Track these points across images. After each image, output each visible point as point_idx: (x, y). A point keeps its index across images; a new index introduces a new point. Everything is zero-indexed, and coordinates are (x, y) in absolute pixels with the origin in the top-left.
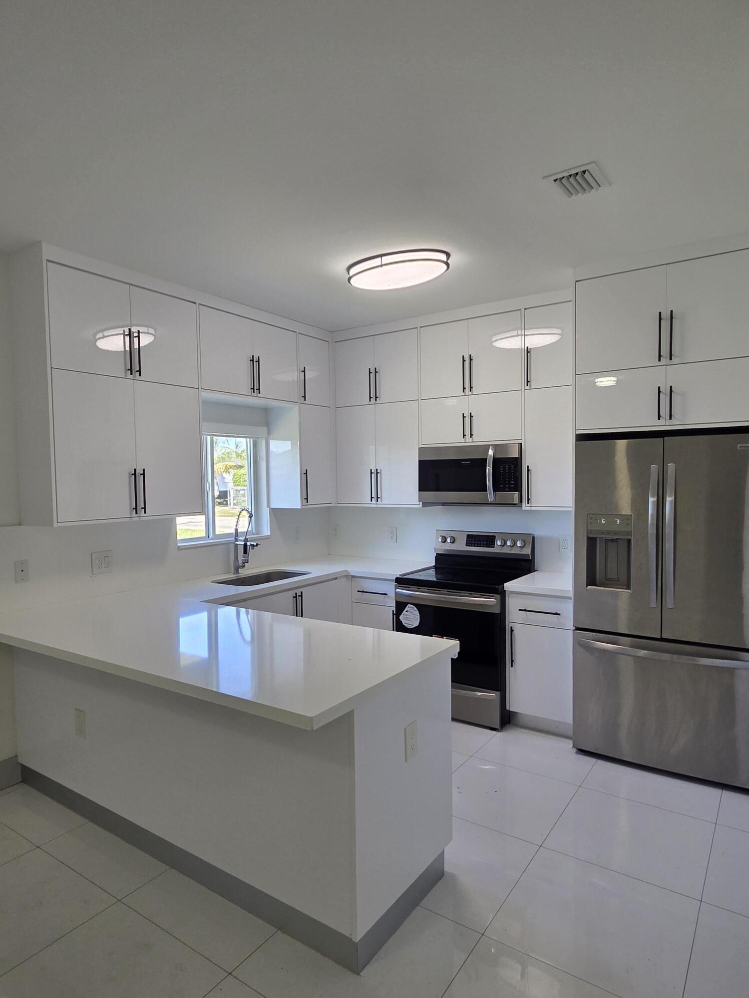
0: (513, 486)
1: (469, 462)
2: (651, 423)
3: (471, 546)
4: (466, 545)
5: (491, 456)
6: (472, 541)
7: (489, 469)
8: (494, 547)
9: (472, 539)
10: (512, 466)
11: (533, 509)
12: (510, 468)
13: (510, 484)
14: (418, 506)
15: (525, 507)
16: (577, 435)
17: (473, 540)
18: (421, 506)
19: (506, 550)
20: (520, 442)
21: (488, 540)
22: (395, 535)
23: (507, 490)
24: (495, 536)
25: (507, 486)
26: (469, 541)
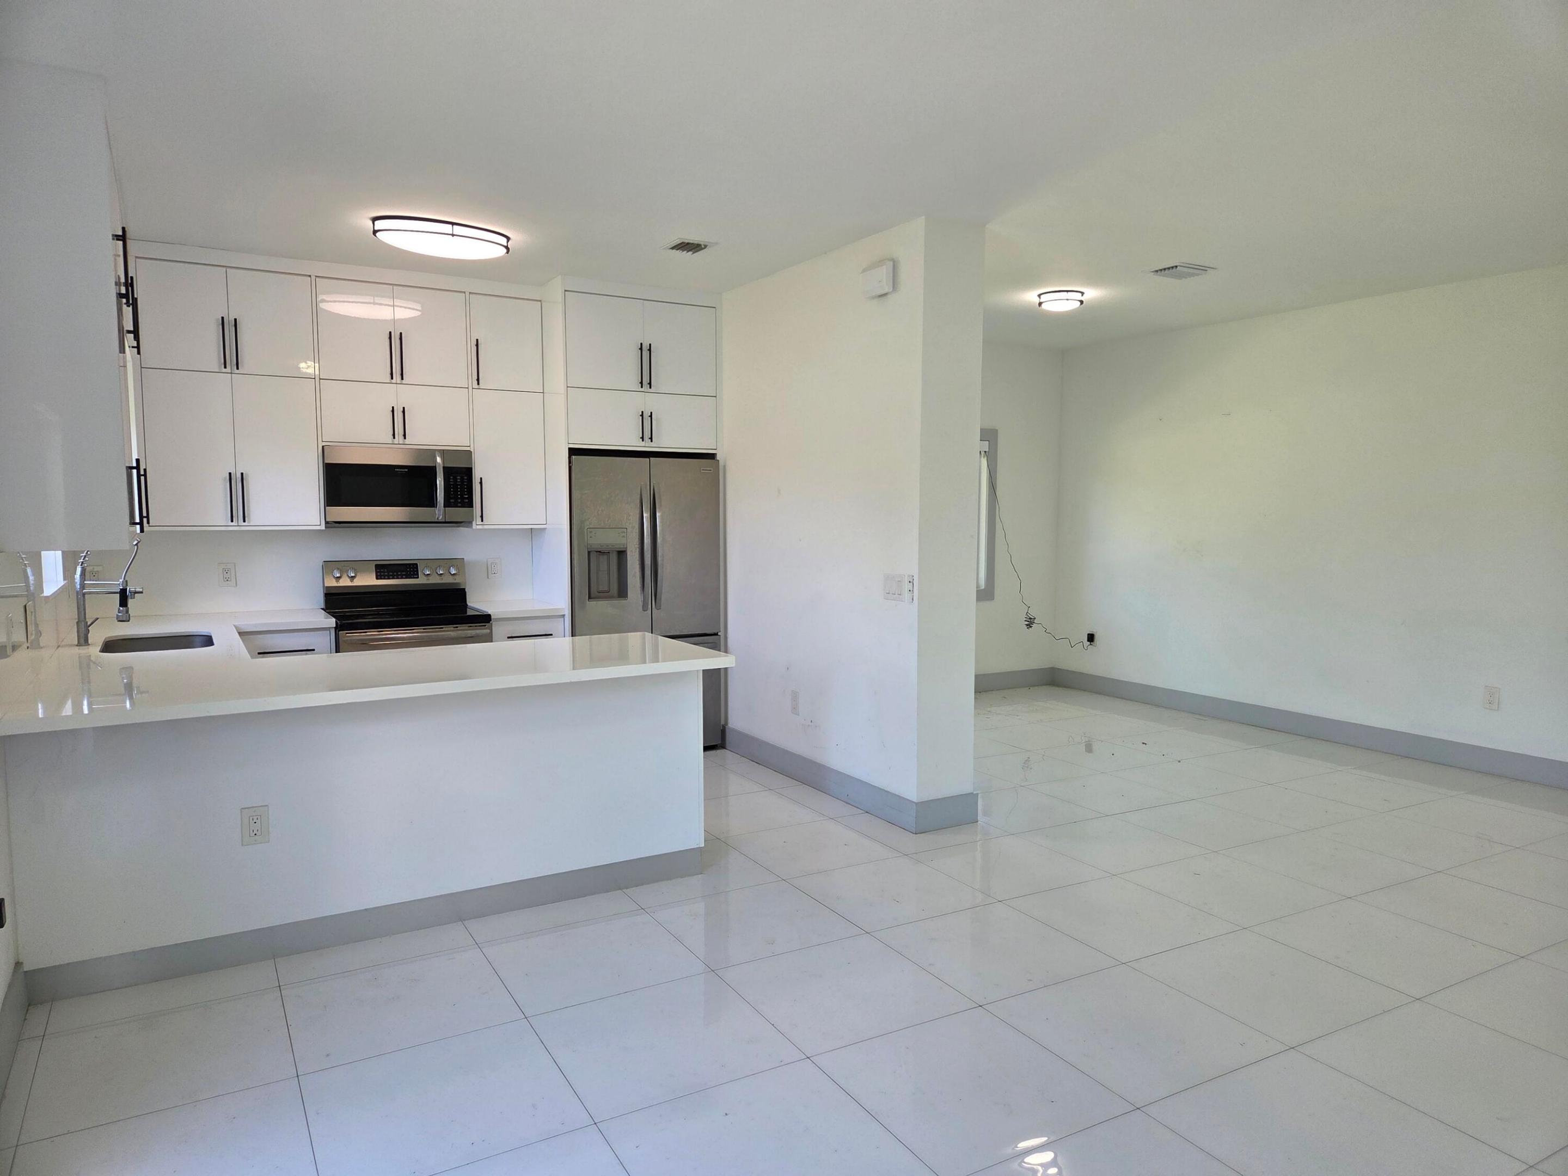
0: (467, 501)
1: (406, 470)
2: (632, 442)
3: (381, 579)
4: (377, 578)
5: (439, 463)
6: (384, 572)
7: (440, 482)
8: (418, 578)
9: (383, 569)
10: (466, 478)
11: (486, 527)
12: (462, 478)
13: (463, 498)
14: (318, 528)
15: (477, 525)
16: (570, 449)
17: (386, 570)
18: (323, 527)
19: (434, 580)
20: (468, 449)
21: (409, 569)
22: (233, 574)
23: (460, 505)
24: (416, 564)
25: (459, 501)
26: (380, 572)
